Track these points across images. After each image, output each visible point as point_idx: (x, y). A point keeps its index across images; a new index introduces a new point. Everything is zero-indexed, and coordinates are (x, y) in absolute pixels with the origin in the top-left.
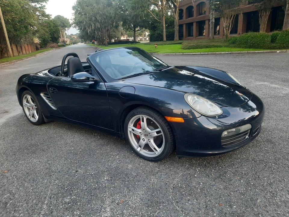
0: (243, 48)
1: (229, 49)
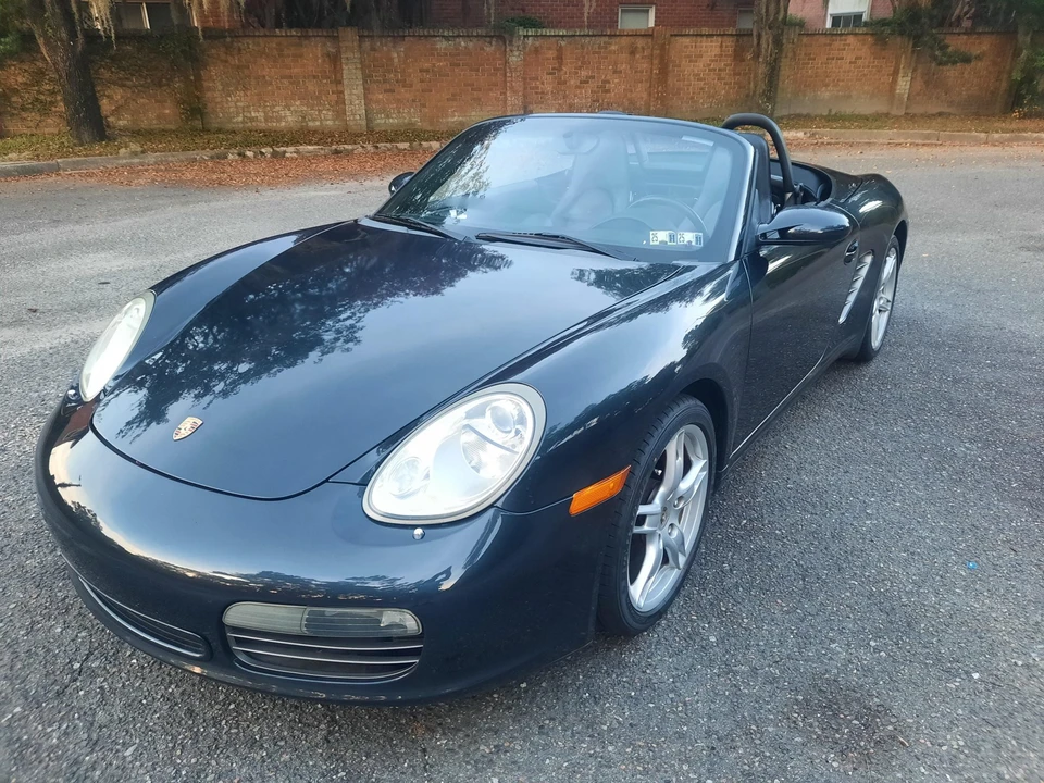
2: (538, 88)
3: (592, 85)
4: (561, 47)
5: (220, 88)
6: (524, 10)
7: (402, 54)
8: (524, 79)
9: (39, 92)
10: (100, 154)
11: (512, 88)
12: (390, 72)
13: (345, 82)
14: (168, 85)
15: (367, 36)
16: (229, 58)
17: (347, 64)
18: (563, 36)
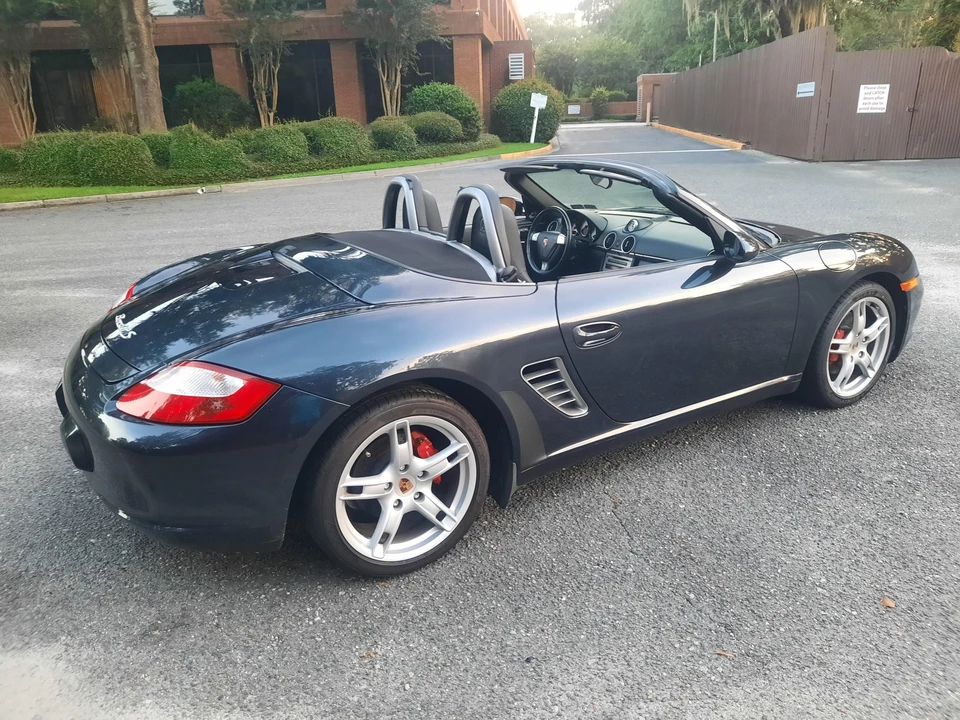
0: (64, 185)
1: (37, 191)
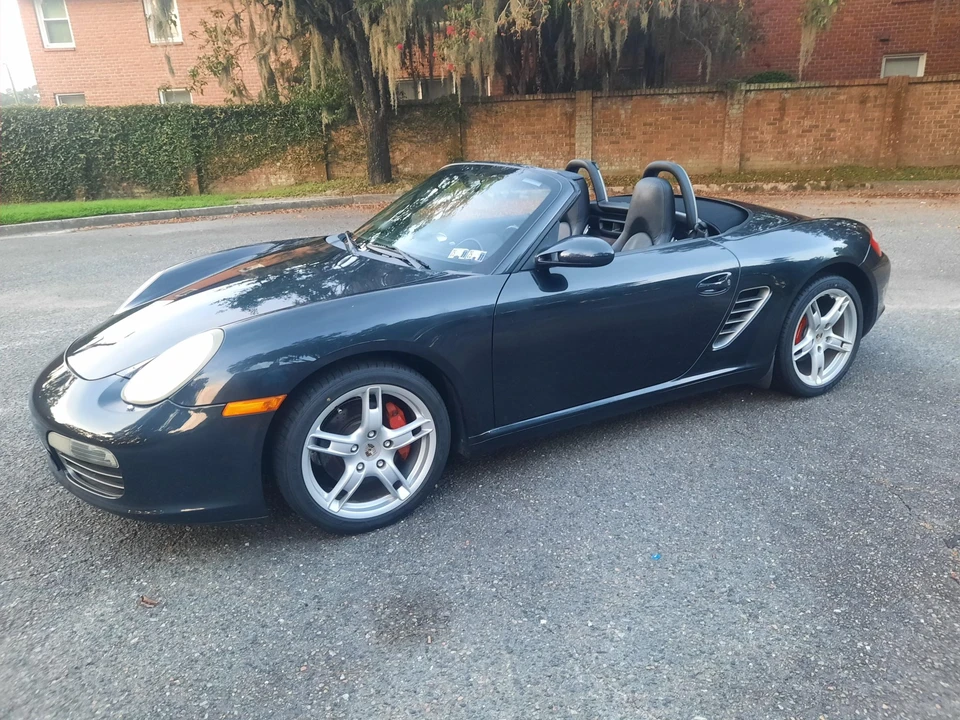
2: (757, 137)
3: (816, 133)
4: (784, 99)
5: (479, 142)
6: (768, 66)
7: (629, 111)
8: (743, 129)
9: (356, 147)
10: (383, 192)
11: (730, 137)
12: (616, 126)
13: (577, 136)
14: (442, 140)
15: (601, 97)
16: (489, 119)
17: (580, 121)
18: (787, 89)
